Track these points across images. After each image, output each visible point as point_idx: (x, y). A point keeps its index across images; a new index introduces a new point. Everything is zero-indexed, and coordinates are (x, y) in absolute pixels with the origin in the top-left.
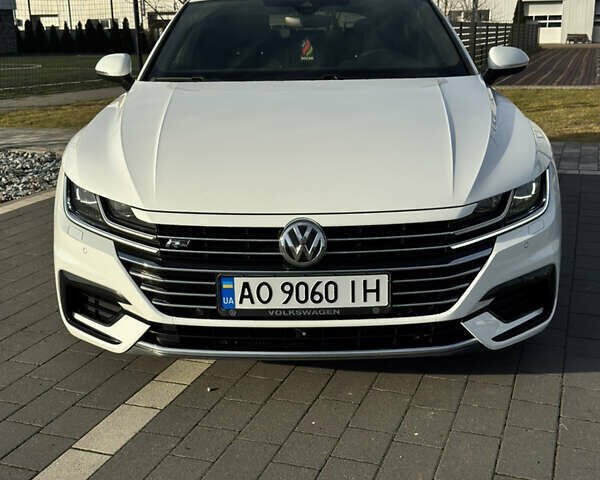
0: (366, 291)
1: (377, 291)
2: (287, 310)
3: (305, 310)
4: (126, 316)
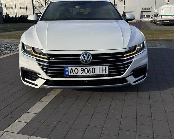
0: (102, 70)
1: (105, 70)
2: (82, 75)
3: (87, 75)
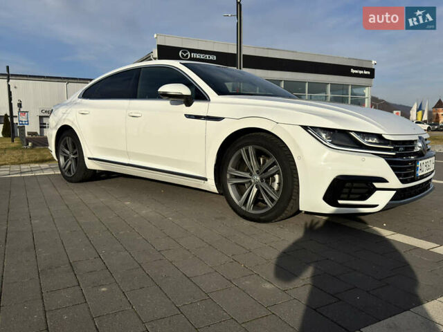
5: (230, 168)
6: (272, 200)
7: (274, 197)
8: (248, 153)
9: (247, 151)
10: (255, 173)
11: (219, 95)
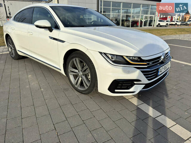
4: (135, 85)
5: (69, 67)
6: (87, 86)
7: (88, 85)
8: (76, 61)
9: (76, 60)
10: (80, 71)
11: (65, 27)
